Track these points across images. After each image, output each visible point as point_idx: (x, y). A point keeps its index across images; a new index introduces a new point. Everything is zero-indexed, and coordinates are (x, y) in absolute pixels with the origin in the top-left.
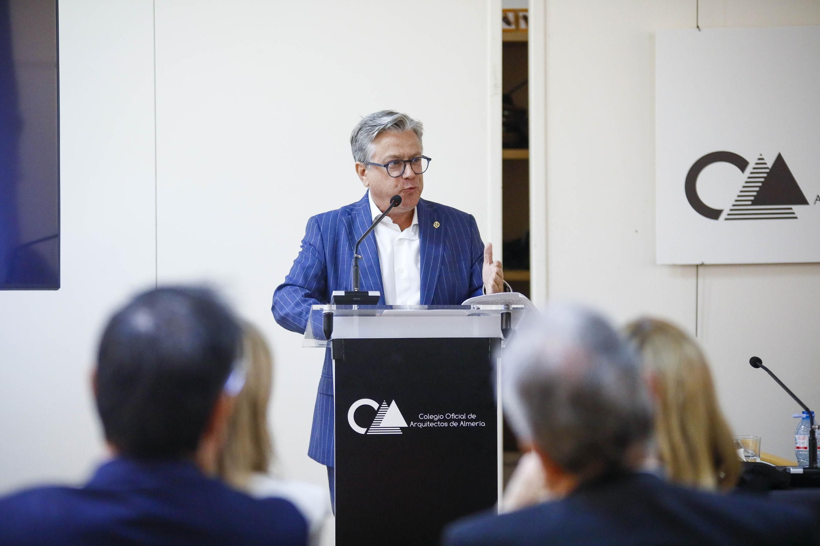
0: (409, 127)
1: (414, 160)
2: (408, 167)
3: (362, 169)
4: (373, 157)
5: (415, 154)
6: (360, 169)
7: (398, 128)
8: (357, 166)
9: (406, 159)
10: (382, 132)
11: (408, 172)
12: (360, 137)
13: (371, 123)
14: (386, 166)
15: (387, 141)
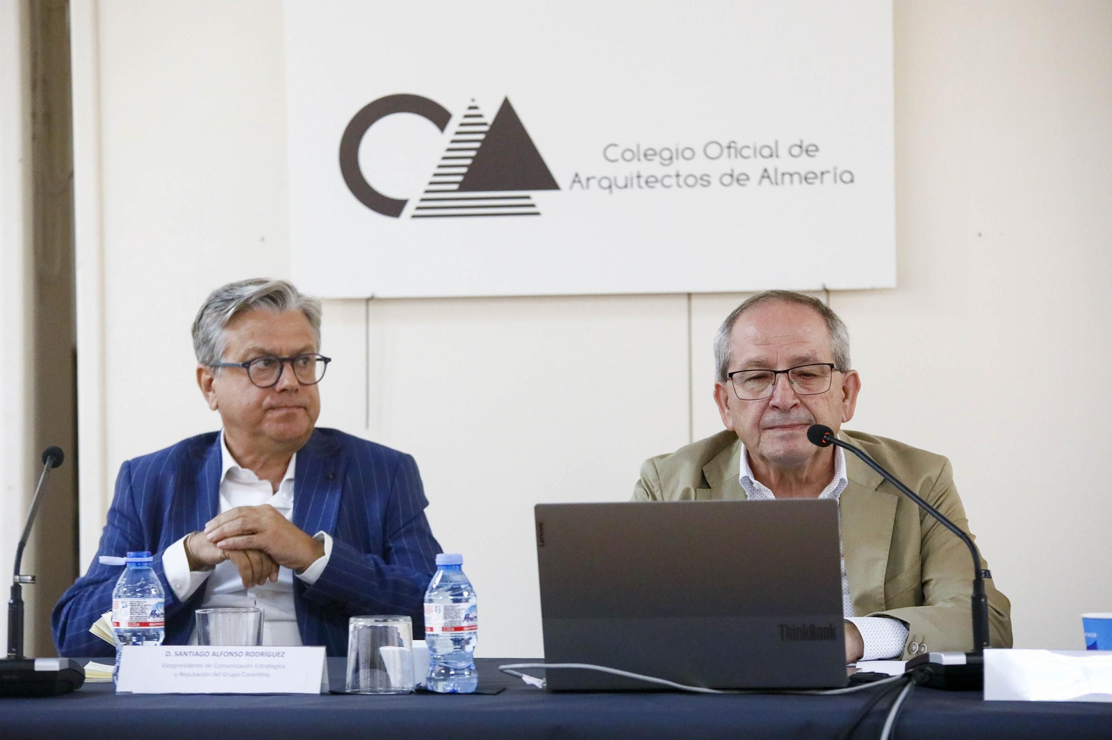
0: (293, 305)
1: (303, 358)
2: (287, 367)
3: (208, 377)
4: (225, 352)
5: (303, 350)
6: (205, 377)
7: (272, 303)
8: (200, 371)
9: (286, 356)
10: (244, 309)
11: (287, 379)
12: (206, 320)
13: (225, 296)
14: (246, 365)
15: (249, 325)
